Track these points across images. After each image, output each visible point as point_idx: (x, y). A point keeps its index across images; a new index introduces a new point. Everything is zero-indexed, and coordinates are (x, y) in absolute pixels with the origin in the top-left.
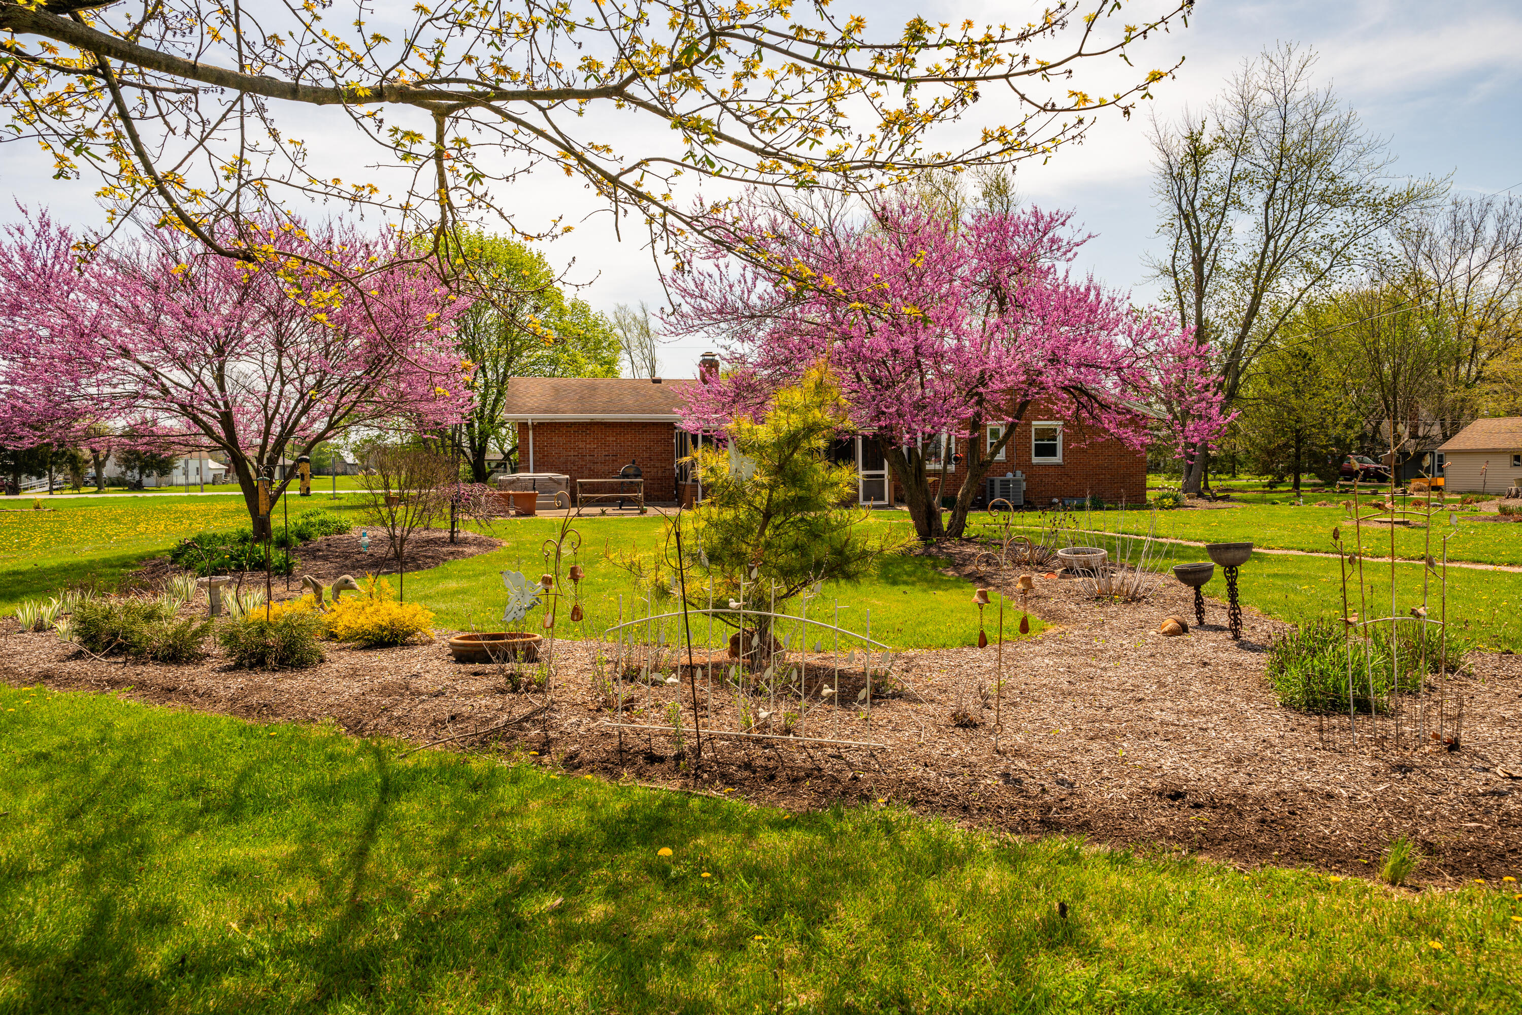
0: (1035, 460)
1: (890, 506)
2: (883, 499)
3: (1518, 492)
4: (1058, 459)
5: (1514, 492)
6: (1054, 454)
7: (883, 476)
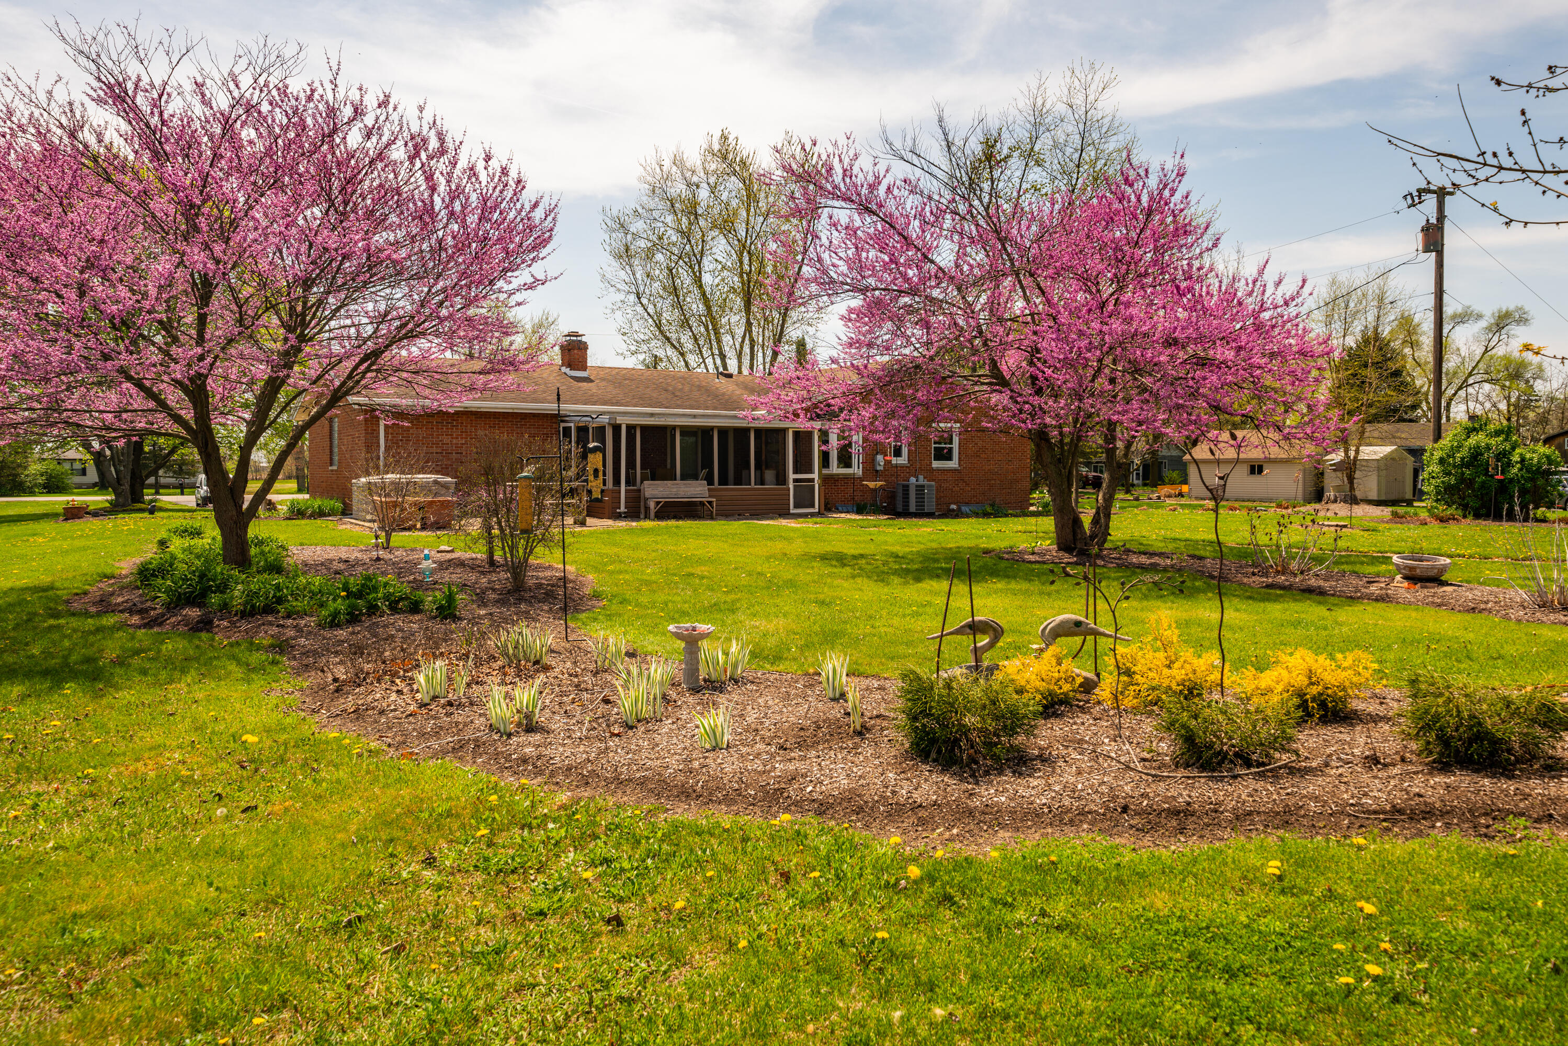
0: (936, 464)
1: (819, 514)
2: (813, 506)
3: (1336, 497)
4: (953, 464)
5: (1332, 498)
6: (949, 457)
7: (812, 480)
